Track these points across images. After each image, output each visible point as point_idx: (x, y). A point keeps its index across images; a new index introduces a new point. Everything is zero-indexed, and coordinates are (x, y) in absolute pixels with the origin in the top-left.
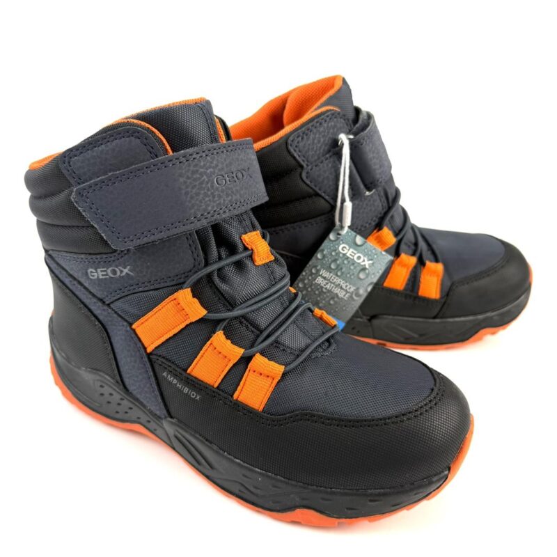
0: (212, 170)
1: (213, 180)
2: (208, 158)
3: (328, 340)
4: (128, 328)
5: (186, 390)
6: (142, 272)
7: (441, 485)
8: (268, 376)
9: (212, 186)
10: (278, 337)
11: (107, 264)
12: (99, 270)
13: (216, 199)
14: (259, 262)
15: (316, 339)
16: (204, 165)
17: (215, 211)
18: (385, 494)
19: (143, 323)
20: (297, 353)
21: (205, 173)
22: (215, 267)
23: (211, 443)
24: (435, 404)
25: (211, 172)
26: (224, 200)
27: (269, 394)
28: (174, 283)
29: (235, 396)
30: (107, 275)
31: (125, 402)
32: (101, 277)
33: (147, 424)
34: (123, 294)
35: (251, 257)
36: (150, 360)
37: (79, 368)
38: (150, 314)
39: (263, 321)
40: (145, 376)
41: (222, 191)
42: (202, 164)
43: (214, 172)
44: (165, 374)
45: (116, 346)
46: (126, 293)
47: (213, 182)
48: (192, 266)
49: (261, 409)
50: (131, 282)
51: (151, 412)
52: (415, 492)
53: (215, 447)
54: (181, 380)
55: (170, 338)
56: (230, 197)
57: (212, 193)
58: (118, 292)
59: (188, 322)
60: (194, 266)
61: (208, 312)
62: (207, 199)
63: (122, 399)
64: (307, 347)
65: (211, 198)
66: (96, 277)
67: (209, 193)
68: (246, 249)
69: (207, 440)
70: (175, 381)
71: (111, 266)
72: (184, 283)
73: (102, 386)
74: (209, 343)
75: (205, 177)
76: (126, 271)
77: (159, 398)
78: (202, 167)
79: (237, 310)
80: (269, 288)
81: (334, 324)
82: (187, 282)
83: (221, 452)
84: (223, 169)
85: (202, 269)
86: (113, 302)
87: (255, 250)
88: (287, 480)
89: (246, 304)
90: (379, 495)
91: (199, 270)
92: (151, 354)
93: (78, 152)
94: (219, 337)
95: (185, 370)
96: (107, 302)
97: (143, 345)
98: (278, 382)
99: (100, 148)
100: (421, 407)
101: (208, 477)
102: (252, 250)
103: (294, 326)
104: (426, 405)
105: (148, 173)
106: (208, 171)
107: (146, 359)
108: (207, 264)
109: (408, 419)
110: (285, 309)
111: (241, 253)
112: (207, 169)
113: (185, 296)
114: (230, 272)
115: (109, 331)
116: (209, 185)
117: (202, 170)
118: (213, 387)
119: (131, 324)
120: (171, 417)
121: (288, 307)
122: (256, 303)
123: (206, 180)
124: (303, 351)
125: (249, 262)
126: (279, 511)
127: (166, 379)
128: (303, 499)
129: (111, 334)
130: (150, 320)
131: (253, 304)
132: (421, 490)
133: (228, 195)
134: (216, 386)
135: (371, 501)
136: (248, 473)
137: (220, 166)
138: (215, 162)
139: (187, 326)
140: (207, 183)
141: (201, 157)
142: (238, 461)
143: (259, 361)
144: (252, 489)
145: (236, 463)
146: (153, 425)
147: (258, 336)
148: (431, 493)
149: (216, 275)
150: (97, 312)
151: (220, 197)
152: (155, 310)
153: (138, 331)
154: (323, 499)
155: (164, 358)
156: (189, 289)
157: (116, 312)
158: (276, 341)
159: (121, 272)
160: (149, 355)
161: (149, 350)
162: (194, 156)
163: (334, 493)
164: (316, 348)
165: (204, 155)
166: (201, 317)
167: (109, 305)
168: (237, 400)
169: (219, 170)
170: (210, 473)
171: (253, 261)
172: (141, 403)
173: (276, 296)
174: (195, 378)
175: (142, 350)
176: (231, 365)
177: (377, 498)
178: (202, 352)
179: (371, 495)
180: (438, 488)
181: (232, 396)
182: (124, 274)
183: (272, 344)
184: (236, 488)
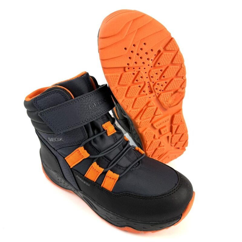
0: (88, 103)
1: (89, 107)
2: (87, 99)
3: (139, 162)
4: (63, 159)
5: (85, 182)
6: (66, 140)
7: (178, 221)
8: (113, 179)
9: (89, 109)
10: (117, 163)
11: (54, 137)
12: (52, 139)
13: (90, 113)
14: (109, 135)
15: (134, 162)
16: (85, 102)
17: (90, 118)
18: (156, 224)
19: (68, 158)
20: (125, 169)
21: (85, 105)
22: (92, 138)
23: (95, 201)
24: (176, 191)
25: (88, 104)
26: (94, 114)
27: (114, 185)
28: (77, 144)
29: (102, 186)
30: (54, 140)
31: (66, 183)
32: (53, 141)
33: (74, 191)
34: (61, 147)
35: (106, 133)
36: (72, 171)
37: (50, 169)
38: (70, 155)
39: (111, 157)
40: (71, 176)
41: (93, 110)
42: (84, 101)
43: (89, 103)
44: (77, 176)
45: (61, 164)
46: (62, 147)
47: (89, 108)
48: (83, 138)
49: (111, 190)
50: (63, 143)
51: (75, 188)
52: (168, 223)
53: (96, 203)
54: (82, 179)
55: (77, 164)
56: (96, 112)
57: (89, 112)
58: (59, 146)
59: (83, 158)
60: (84, 138)
61: (90, 155)
62: (87, 114)
63: (65, 182)
64: (129, 166)
65: (88, 113)
66: (51, 141)
67: (87, 112)
68: (104, 130)
69: (93, 200)
70: (81, 179)
71: (55, 138)
72: (81, 144)
73: (58, 177)
74: (91, 166)
75: (86, 106)
76: (61, 139)
77: (76, 184)
78: (84, 103)
79: (101, 154)
80: (114, 144)
81: (143, 153)
82: (82, 144)
83: (98, 205)
84: (93, 101)
85: (87, 139)
86: (58, 149)
87: (107, 130)
88: (121, 217)
89: (104, 152)
90: (154, 224)
91: (86, 140)
92: (72, 168)
93: (39, 99)
94: (95, 164)
95: (84, 175)
96: (56, 149)
97: (69, 165)
98: (117, 181)
99: (47, 97)
100: (170, 192)
101: (95, 212)
102: (106, 130)
103: (124, 158)
104: (172, 191)
105: (64, 107)
106: (87, 104)
107: (70, 170)
108: (89, 137)
109: (165, 197)
110: (121, 151)
111: (102, 132)
112: (86, 103)
113: (81, 149)
114: (98, 139)
115: (58, 159)
116: (87, 109)
117: (84, 104)
118: (94, 182)
119: (64, 158)
120: (81, 191)
121: (122, 150)
122: (108, 151)
123: (86, 107)
124: (127, 168)
125: (105, 135)
126: (119, 227)
127: (77, 178)
128: (127, 224)
129: (59, 160)
130: (70, 157)
131: (107, 151)
132: (171, 223)
133: (95, 111)
134: (95, 181)
135: (151, 226)
136: (108, 213)
137: (92, 101)
138: (89, 100)
139: (83, 160)
140: (87, 108)
141: (84, 99)
142: (104, 208)
143: (110, 173)
144: (110, 218)
145: (104, 209)
146: (76, 192)
147: (110, 163)
148: (175, 223)
149: (92, 141)
150: (53, 152)
151: (92, 112)
152: (72, 154)
153: (67, 160)
154: (134, 224)
155: (76, 170)
156: (83, 147)
157: (59, 153)
158: (117, 165)
159: (59, 140)
160: (71, 169)
161: (71, 167)
162: (81, 99)
163: (138, 222)
164: (133, 166)
165: (85, 98)
166: (87, 157)
167: (56, 150)
168: (102, 187)
169: (91, 102)
170: (96, 211)
171: (107, 134)
172: (71, 184)
173: (117, 146)
174: (88, 178)
175: (69, 167)
176: (99, 174)
177: (153, 225)
178: (89, 169)
179: (151, 224)
180: (178, 222)
181: (101, 185)
182: (60, 140)
183: (115, 166)
184: (105, 217)
